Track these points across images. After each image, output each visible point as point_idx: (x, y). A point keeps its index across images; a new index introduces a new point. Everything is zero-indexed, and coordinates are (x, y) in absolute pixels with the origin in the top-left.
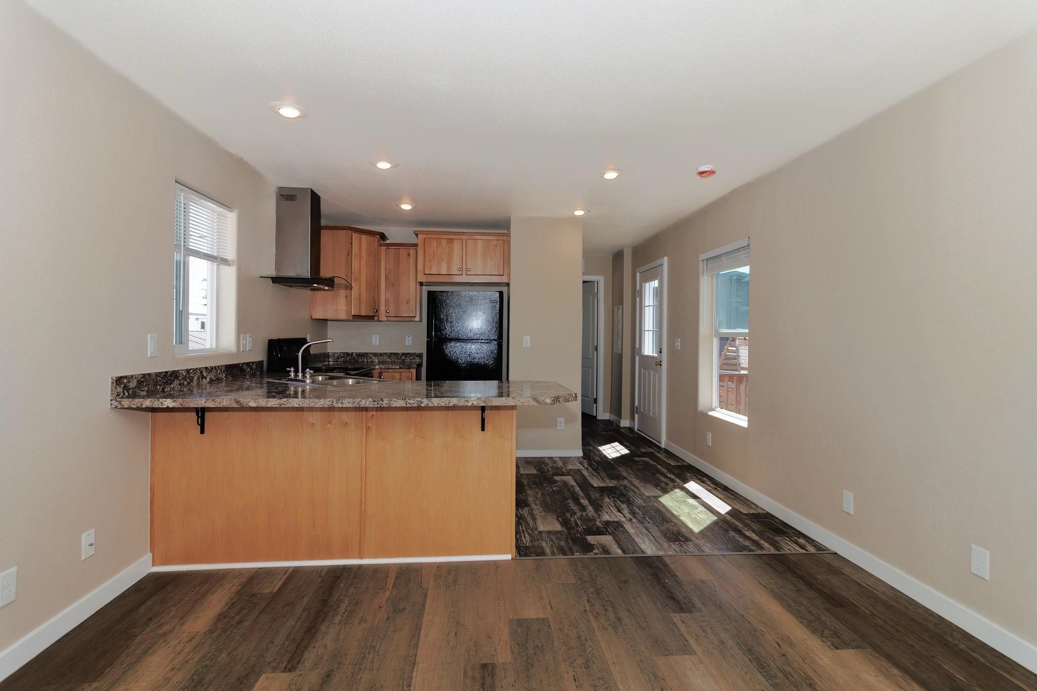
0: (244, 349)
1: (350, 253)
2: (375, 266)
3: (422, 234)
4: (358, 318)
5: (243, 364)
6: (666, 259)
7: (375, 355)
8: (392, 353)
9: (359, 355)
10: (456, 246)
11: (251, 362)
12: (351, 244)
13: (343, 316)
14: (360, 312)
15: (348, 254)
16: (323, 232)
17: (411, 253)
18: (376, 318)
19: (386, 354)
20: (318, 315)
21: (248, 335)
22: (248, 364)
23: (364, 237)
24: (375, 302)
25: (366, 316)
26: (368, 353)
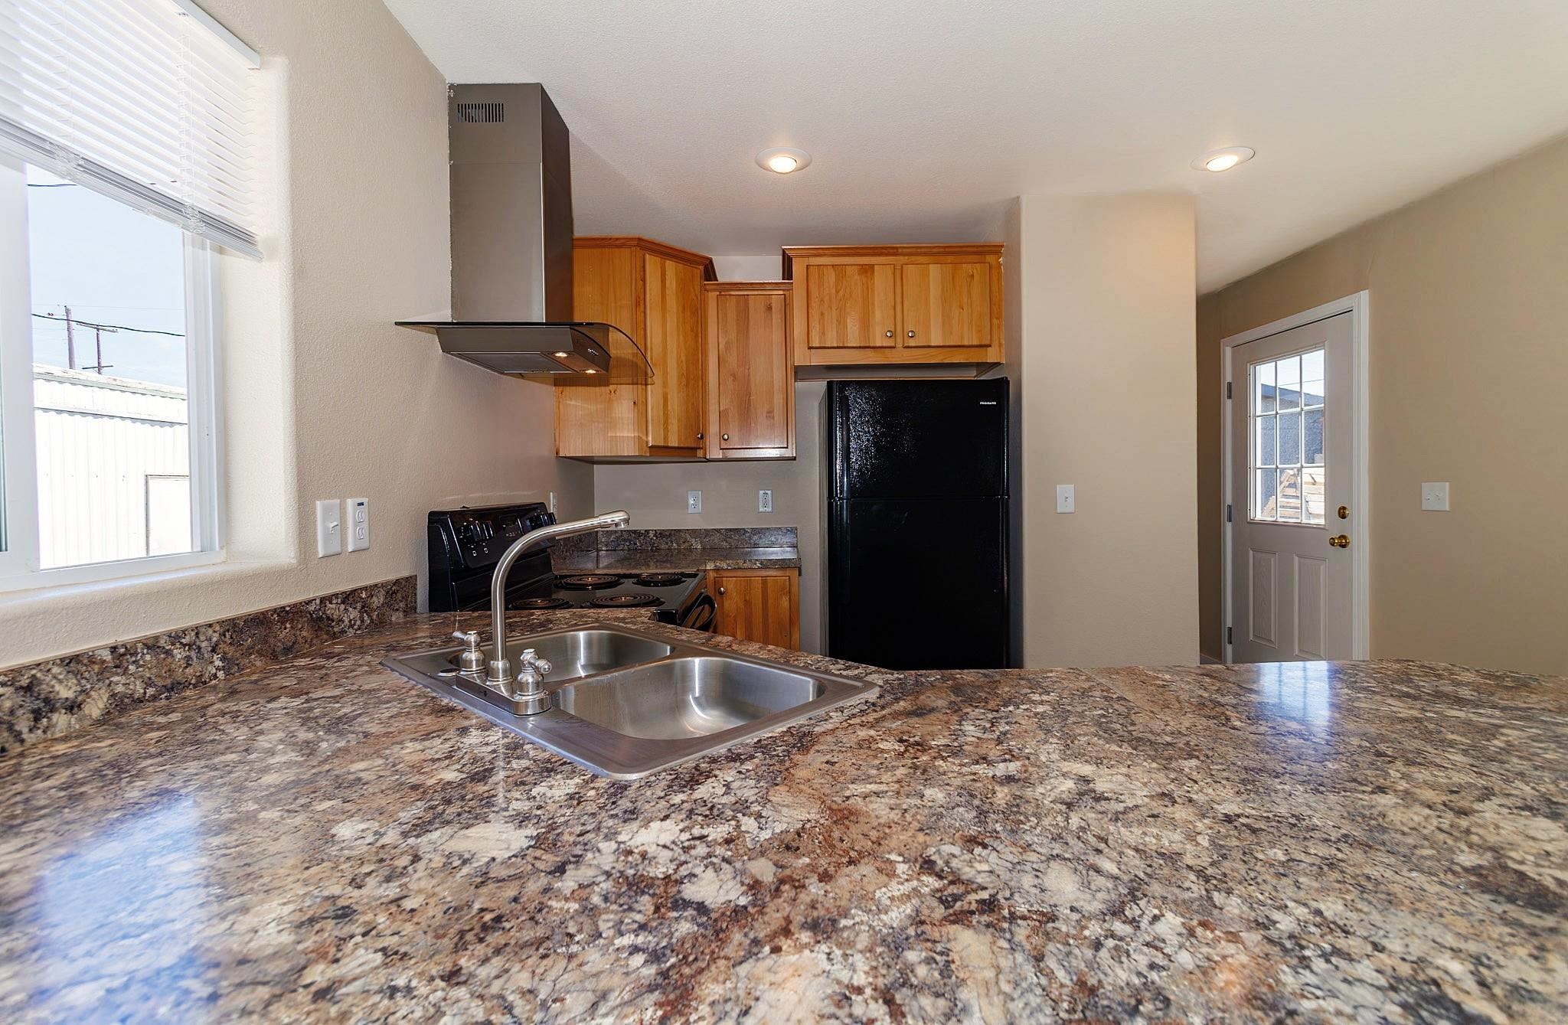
0: (337, 549)
1: (642, 302)
2: (696, 335)
3: (802, 256)
4: (661, 453)
5: (323, 600)
6: (1364, 296)
7: (695, 533)
8: (730, 530)
9: (661, 534)
10: (882, 279)
11: (365, 588)
12: (644, 280)
13: (629, 450)
14: (666, 438)
15: (637, 304)
16: (578, 254)
17: (773, 305)
18: (700, 453)
19: (718, 531)
20: (574, 447)
21: (350, 503)
22: (348, 598)
23: (670, 265)
24: (698, 417)
25: (678, 448)
26: (679, 531)
